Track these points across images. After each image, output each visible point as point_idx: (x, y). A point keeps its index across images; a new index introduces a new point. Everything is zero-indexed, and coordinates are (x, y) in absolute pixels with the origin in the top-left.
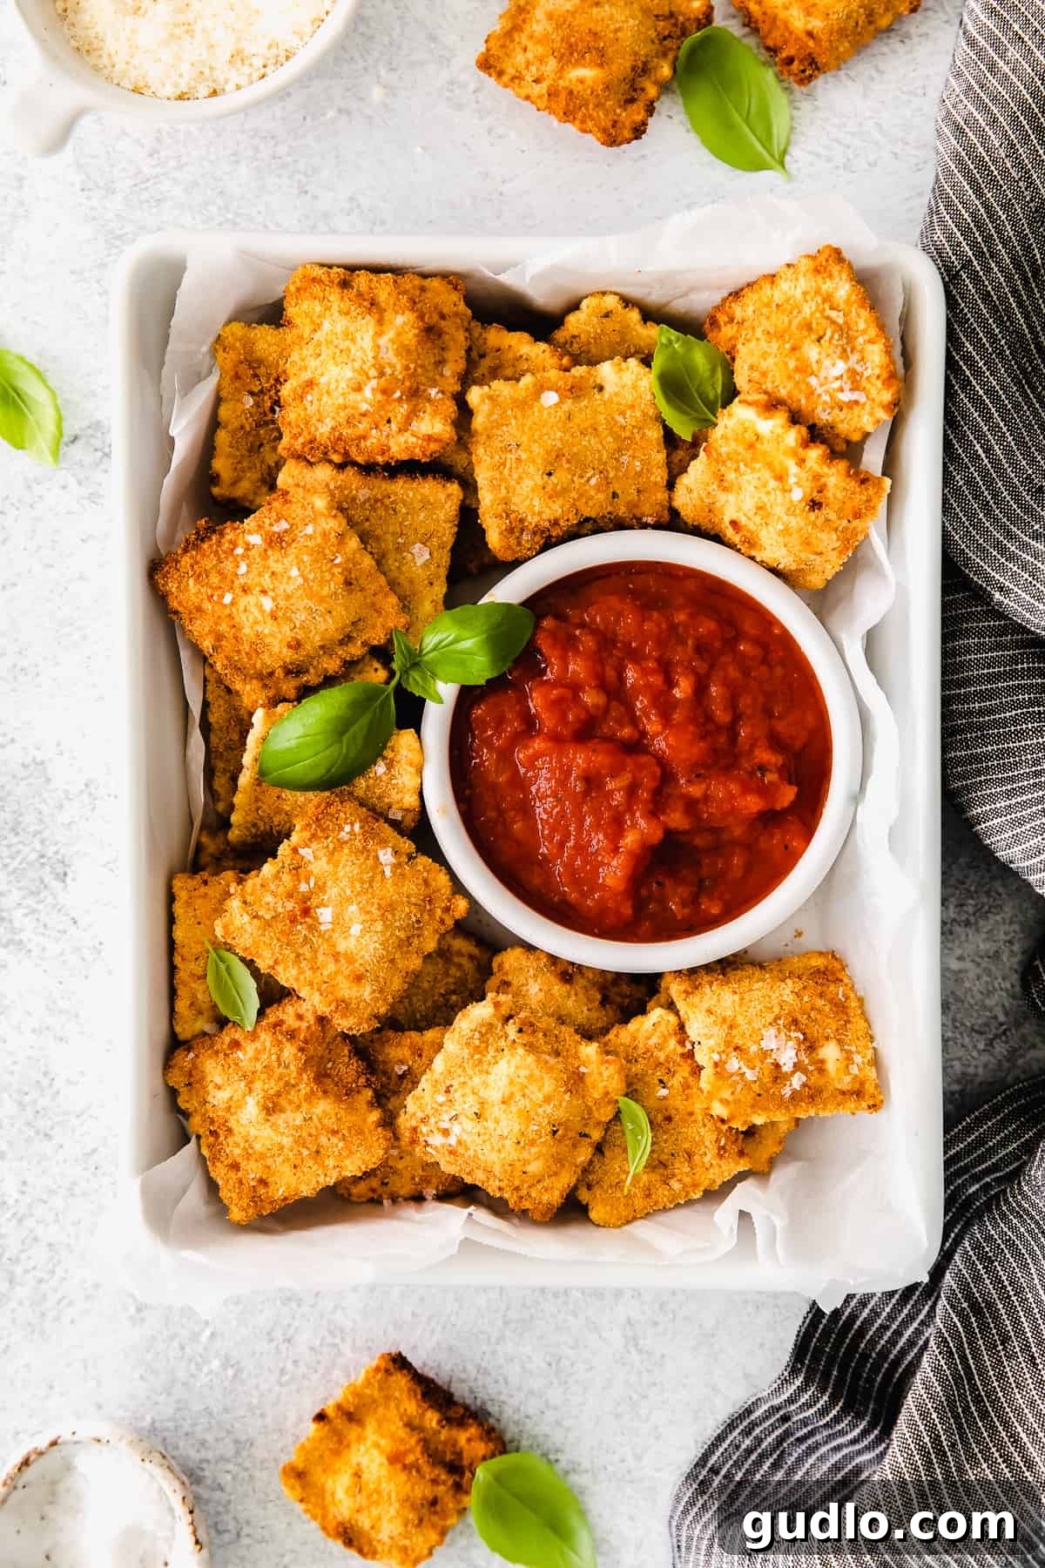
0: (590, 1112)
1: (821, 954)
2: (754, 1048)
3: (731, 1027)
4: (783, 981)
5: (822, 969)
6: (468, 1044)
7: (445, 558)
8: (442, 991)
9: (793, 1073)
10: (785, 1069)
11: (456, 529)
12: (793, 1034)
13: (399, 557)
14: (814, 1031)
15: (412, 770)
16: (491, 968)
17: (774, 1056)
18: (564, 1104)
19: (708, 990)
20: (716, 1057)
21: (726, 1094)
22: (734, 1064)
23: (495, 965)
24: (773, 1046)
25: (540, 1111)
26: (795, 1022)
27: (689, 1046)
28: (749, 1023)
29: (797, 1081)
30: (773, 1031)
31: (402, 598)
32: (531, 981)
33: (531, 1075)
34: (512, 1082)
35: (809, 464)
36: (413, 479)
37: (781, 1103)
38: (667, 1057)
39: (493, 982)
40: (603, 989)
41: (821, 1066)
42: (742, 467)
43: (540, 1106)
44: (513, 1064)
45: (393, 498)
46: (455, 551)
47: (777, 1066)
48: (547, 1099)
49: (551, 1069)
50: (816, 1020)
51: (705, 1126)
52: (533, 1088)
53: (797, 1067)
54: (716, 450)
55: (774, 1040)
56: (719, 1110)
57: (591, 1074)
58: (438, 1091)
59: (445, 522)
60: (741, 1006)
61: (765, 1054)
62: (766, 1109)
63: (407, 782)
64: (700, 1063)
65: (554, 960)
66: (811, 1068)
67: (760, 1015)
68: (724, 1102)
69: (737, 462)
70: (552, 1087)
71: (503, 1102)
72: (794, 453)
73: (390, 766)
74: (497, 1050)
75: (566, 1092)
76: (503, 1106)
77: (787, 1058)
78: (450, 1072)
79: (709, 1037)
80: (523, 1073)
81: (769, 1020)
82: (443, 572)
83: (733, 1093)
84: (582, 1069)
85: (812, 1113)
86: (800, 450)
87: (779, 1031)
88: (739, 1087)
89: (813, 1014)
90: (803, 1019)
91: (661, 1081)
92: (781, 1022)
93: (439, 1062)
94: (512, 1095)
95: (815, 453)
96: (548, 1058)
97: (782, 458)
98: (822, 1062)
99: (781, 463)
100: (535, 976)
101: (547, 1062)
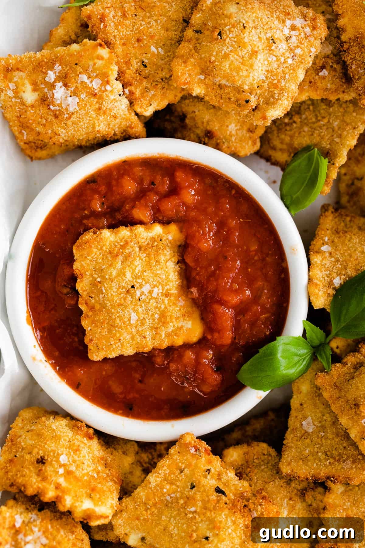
0: (195, 48)
1: (40, 159)
2: (83, 96)
3: (100, 109)
4: (66, 141)
5: (39, 150)
6: (282, 89)
7: (292, 422)
8: (295, 125)
9: (54, 82)
10: (60, 84)
11: (284, 442)
12: (57, 108)
13: (324, 423)
14: (42, 111)
15: (315, 281)
16: (261, 142)
17: (69, 92)
18: (214, 53)
19: (117, 130)
20: (108, 88)
21: (99, 63)
22: (96, 84)
23: (258, 144)
24: (70, 99)
25: (231, 48)
26: (56, 117)
27: (127, 91)
28: (87, 113)
29: (51, 76)
30: (71, 109)
31: (320, 395)
32: (234, 132)
33: (238, 72)
34: (251, 66)
35: (52, 486)
36: (313, 476)
37: (59, 60)
38: (141, 84)
39: (260, 132)
40: (184, 127)
41: (36, 88)
42: (95, 475)
43: (231, 51)
44: (251, 78)
45: (328, 463)
46: (285, 428)
47: (66, 85)
48: (226, 56)
49: (225, 77)
50: (41, 118)
51: (115, 36)
52: (236, 63)
53: (52, 86)
54: (115, 483)
55: (70, 103)
56: (104, 52)
57: (197, 74)
58: (300, 56)
59: (292, 447)
60: (94, 124)
61: (75, 93)
62: (71, 55)
63: (319, 272)
64: (118, 82)
65: (217, 147)
66: (42, 86)
67: (80, 119)
68: (100, 58)
69: (99, 477)
70: (223, 64)
71: (256, 52)
72: (63, 491)
73: (331, 283)
74: (262, 87)
75: (214, 61)
76: (256, 49)
77: (59, 92)
78: (294, 70)
79: (115, 100)
80: (245, 73)
81: (74, 116)
82: (293, 413)
83: (95, 64)
84: (202, 77)
85: (39, 55)
86: (60, 494)
87: (67, 109)
88: (91, 68)
89: (44, 121)
90: (51, 118)
91: (145, 66)
92: (66, 116)
93: (301, 75)
94: (251, 57)
95: (50, 495)
96: (227, 84)
97: (71, 487)
98: (34, 90)
99: (70, 483)
100: (231, 135)
101: (228, 81)
